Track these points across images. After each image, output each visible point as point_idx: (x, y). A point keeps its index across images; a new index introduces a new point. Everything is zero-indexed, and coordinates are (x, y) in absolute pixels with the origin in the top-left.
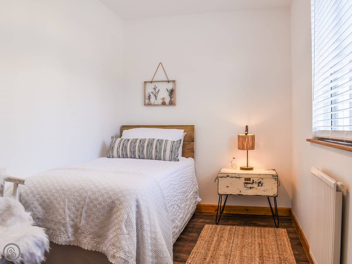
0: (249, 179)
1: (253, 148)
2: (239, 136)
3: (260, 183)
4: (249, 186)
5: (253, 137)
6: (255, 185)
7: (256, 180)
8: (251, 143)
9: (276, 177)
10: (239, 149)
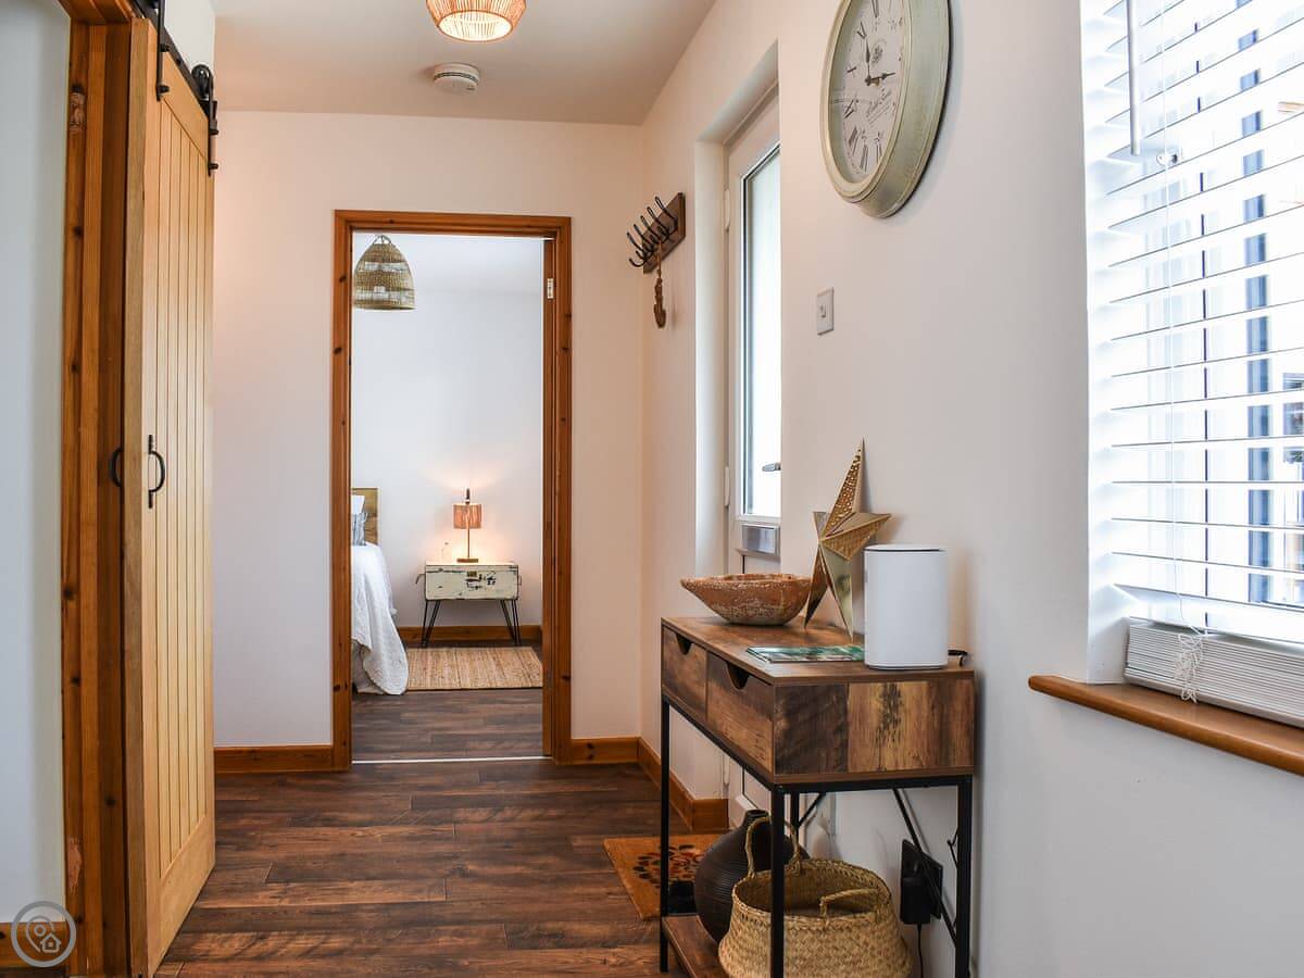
0: (474, 574)
1: (478, 525)
2: (455, 506)
3: (491, 579)
4: (475, 584)
5: (479, 508)
6: (484, 583)
7: (484, 575)
8: (475, 518)
9: (514, 569)
10: (456, 527)
